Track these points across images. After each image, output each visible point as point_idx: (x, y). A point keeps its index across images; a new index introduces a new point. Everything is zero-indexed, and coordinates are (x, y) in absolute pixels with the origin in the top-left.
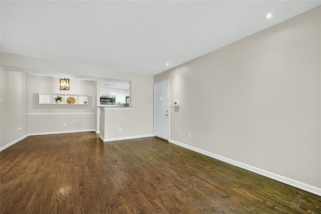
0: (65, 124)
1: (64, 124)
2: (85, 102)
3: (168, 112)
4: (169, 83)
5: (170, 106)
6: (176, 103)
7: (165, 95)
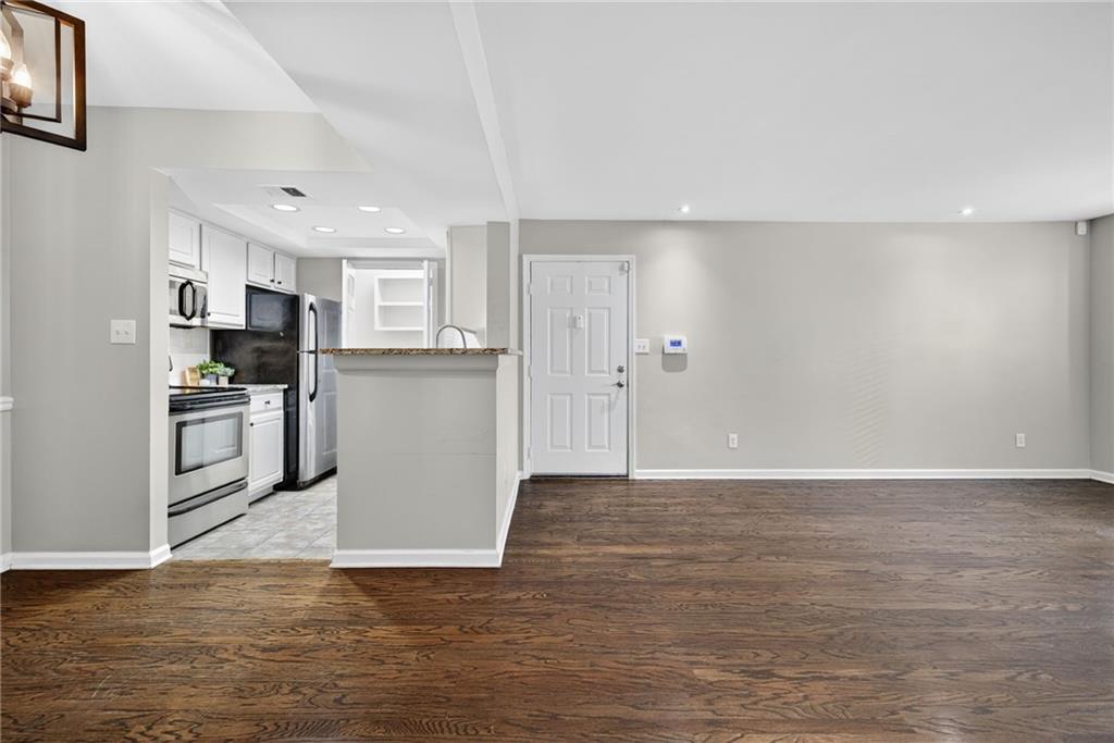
3: (625, 372)
4: (633, 267)
5: (641, 351)
6: (679, 343)
7: (609, 309)
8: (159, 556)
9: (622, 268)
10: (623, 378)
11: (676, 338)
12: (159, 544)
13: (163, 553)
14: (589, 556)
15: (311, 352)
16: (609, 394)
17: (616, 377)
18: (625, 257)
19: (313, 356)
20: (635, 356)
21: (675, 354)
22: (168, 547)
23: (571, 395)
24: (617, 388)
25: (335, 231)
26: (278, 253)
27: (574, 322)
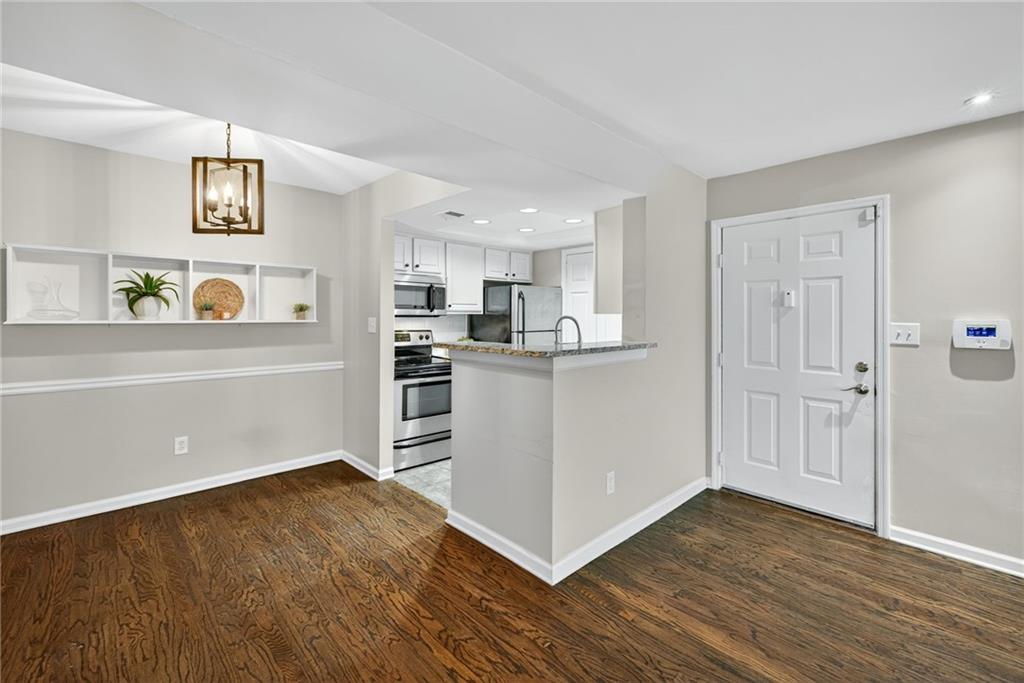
0: (185, 438)
1: (178, 440)
2: (301, 309)
3: (871, 371)
4: (885, 213)
5: (900, 342)
6: (991, 331)
7: (840, 277)
8: (384, 474)
9: (862, 218)
10: (867, 381)
11: (984, 322)
12: (388, 466)
13: (388, 473)
14: (660, 624)
15: (519, 332)
16: (840, 402)
17: (851, 379)
18: (870, 200)
19: (521, 335)
20: (889, 350)
21: (981, 350)
22: (392, 469)
23: (778, 395)
24: (852, 395)
25: (535, 230)
26: (511, 252)
27: (780, 300)
